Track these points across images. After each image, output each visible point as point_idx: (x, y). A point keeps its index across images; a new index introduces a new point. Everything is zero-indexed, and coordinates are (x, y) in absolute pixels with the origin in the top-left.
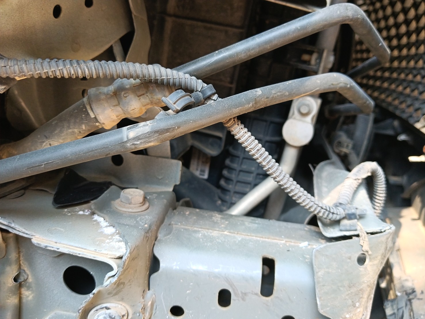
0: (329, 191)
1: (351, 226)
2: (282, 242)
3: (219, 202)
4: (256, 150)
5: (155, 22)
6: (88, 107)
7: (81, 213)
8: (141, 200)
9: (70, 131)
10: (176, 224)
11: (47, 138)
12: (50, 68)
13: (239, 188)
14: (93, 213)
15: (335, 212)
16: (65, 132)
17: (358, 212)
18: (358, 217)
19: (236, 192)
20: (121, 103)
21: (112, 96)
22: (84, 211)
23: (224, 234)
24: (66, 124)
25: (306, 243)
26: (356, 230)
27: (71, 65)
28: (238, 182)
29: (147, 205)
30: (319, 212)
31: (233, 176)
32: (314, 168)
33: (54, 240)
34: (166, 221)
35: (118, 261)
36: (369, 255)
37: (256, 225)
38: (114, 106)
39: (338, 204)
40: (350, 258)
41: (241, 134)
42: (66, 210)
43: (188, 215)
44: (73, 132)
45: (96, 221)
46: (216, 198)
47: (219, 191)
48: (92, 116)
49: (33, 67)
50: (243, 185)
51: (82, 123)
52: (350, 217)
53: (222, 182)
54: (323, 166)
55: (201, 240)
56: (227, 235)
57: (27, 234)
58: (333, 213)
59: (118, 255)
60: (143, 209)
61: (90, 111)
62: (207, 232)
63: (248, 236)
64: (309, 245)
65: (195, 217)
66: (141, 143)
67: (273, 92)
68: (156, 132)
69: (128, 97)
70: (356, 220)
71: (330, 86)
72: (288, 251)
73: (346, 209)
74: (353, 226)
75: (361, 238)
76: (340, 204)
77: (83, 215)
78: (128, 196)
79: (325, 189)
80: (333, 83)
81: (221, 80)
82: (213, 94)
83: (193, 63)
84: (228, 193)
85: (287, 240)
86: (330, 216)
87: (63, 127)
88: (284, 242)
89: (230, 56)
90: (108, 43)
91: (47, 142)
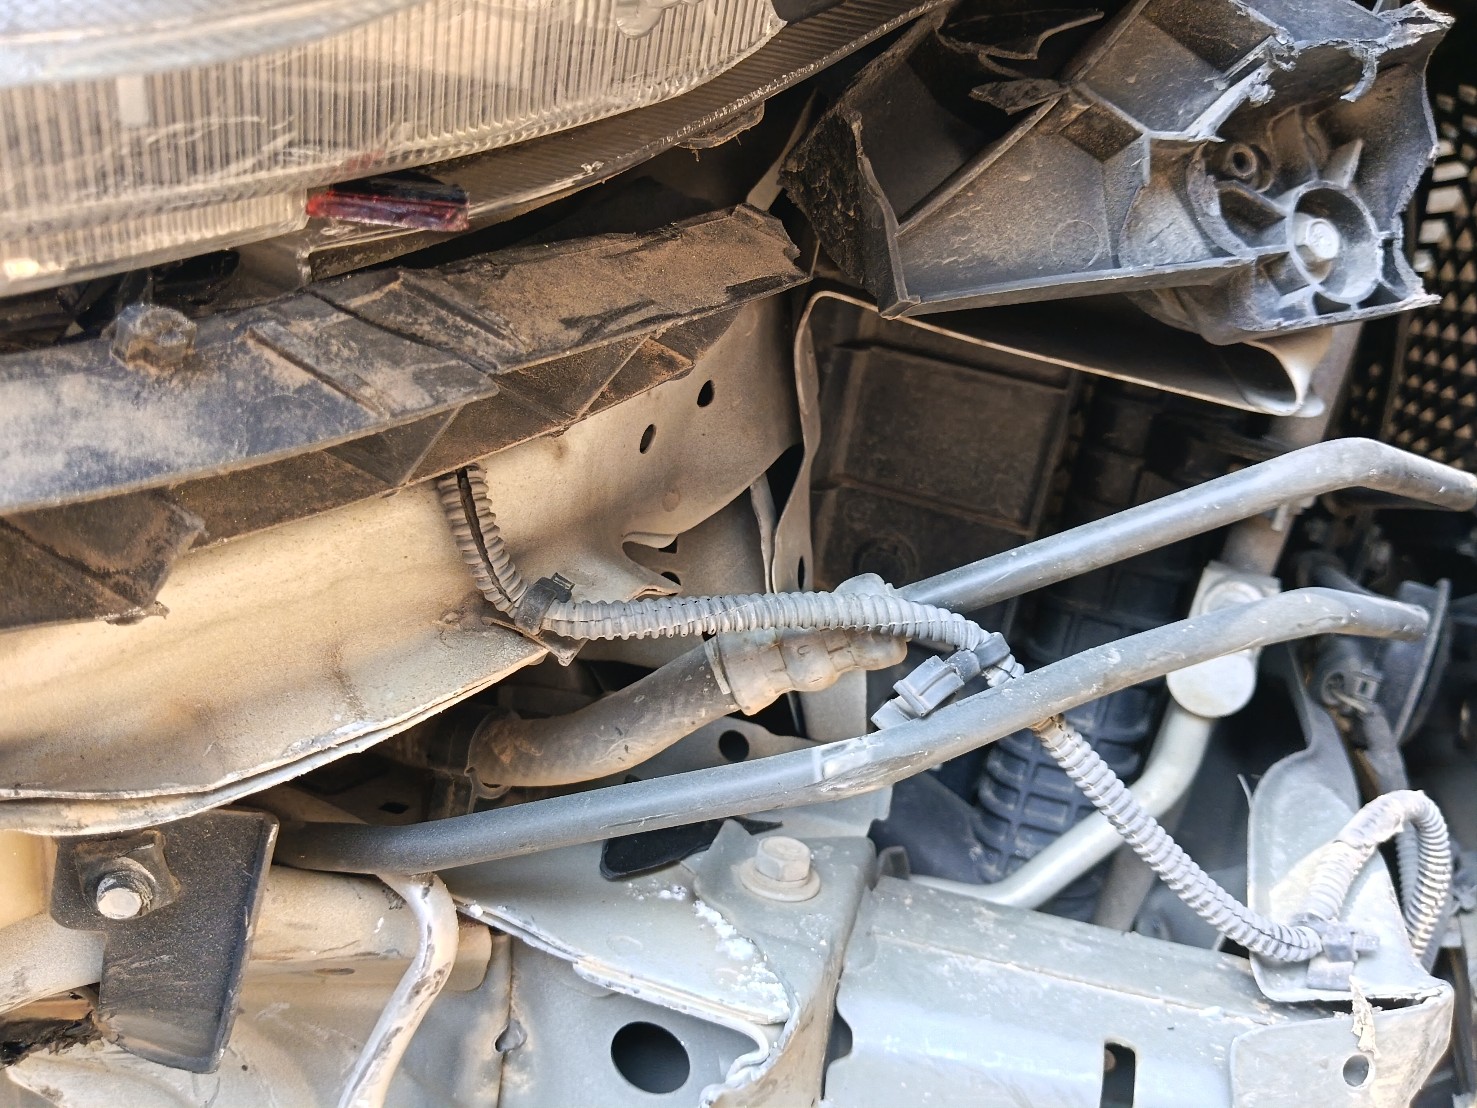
0: (1290, 863)
1: (1334, 977)
2: (1154, 1002)
3: (978, 850)
5: (829, 369)
6: (717, 671)
7: (665, 894)
8: (804, 869)
9: (674, 720)
10: (884, 934)
11: (621, 734)
12: (672, 623)
13: (1034, 814)
14: (693, 897)
15: (1296, 943)
16: (662, 723)
17: (1357, 944)
18: (1355, 956)
19: (1026, 826)
20: (790, 666)
21: (770, 649)
22: (669, 889)
23: (1005, 970)
24: (666, 707)
25: (1215, 1010)
26: (1348, 990)
27: (712, 612)
28: (1032, 795)
29: (816, 882)
30: (1254, 941)
31: (1019, 778)
32: (1253, 786)
33: (628, 969)
34: (858, 923)
35: (774, 1032)
36: (1377, 1061)
37: (1088, 949)
38: (775, 671)
39: (1306, 919)
40: (1325, 1065)
41: (1068, 748)
42: (630, 885)
43: (911, 907)
44: (680, 723)
45: (704, 920)
46: (970, 838)
47: (977, 816)
48: (725, 690)
49: (639, 623)
50: (1047, 804)
51: (701, 706)
52: (1335, 953)
53: (987, 793)
54: (1279, 776)
55: (950, 984)
56: (1012, 974)
57: (565, 951)
58: (1289, 945)
59: (773, 1015)
60: (810, 895)
61: (721, 681)
62: (964, 963)
63: (1068, 979)
64: (1224, 1015)
65: (928, 916)
66: (851, 786)
67: (1149, 655)
68: (882, 764)
69: (807, 656)
70: (1350, 964)
71: (1293, 629)
72: (1172, 1029)
73: (1325, 932)
74: (1340, 978)
75: (1356, 1018)
76: (1312, 917)
77: (672, 901)
78: (776, 860)
79: (1278, 856)
80: (1302, 622)
81: (995, 514)
82: (1004, 658)
83: (957, 577)
84: (1004, 825)
85: (1169, 998)
86: (1283, 950)
87: (659, 712)
88: (1160, 1002)
89: (1046, 565)
90: (742, 483)
91: (621, 742)
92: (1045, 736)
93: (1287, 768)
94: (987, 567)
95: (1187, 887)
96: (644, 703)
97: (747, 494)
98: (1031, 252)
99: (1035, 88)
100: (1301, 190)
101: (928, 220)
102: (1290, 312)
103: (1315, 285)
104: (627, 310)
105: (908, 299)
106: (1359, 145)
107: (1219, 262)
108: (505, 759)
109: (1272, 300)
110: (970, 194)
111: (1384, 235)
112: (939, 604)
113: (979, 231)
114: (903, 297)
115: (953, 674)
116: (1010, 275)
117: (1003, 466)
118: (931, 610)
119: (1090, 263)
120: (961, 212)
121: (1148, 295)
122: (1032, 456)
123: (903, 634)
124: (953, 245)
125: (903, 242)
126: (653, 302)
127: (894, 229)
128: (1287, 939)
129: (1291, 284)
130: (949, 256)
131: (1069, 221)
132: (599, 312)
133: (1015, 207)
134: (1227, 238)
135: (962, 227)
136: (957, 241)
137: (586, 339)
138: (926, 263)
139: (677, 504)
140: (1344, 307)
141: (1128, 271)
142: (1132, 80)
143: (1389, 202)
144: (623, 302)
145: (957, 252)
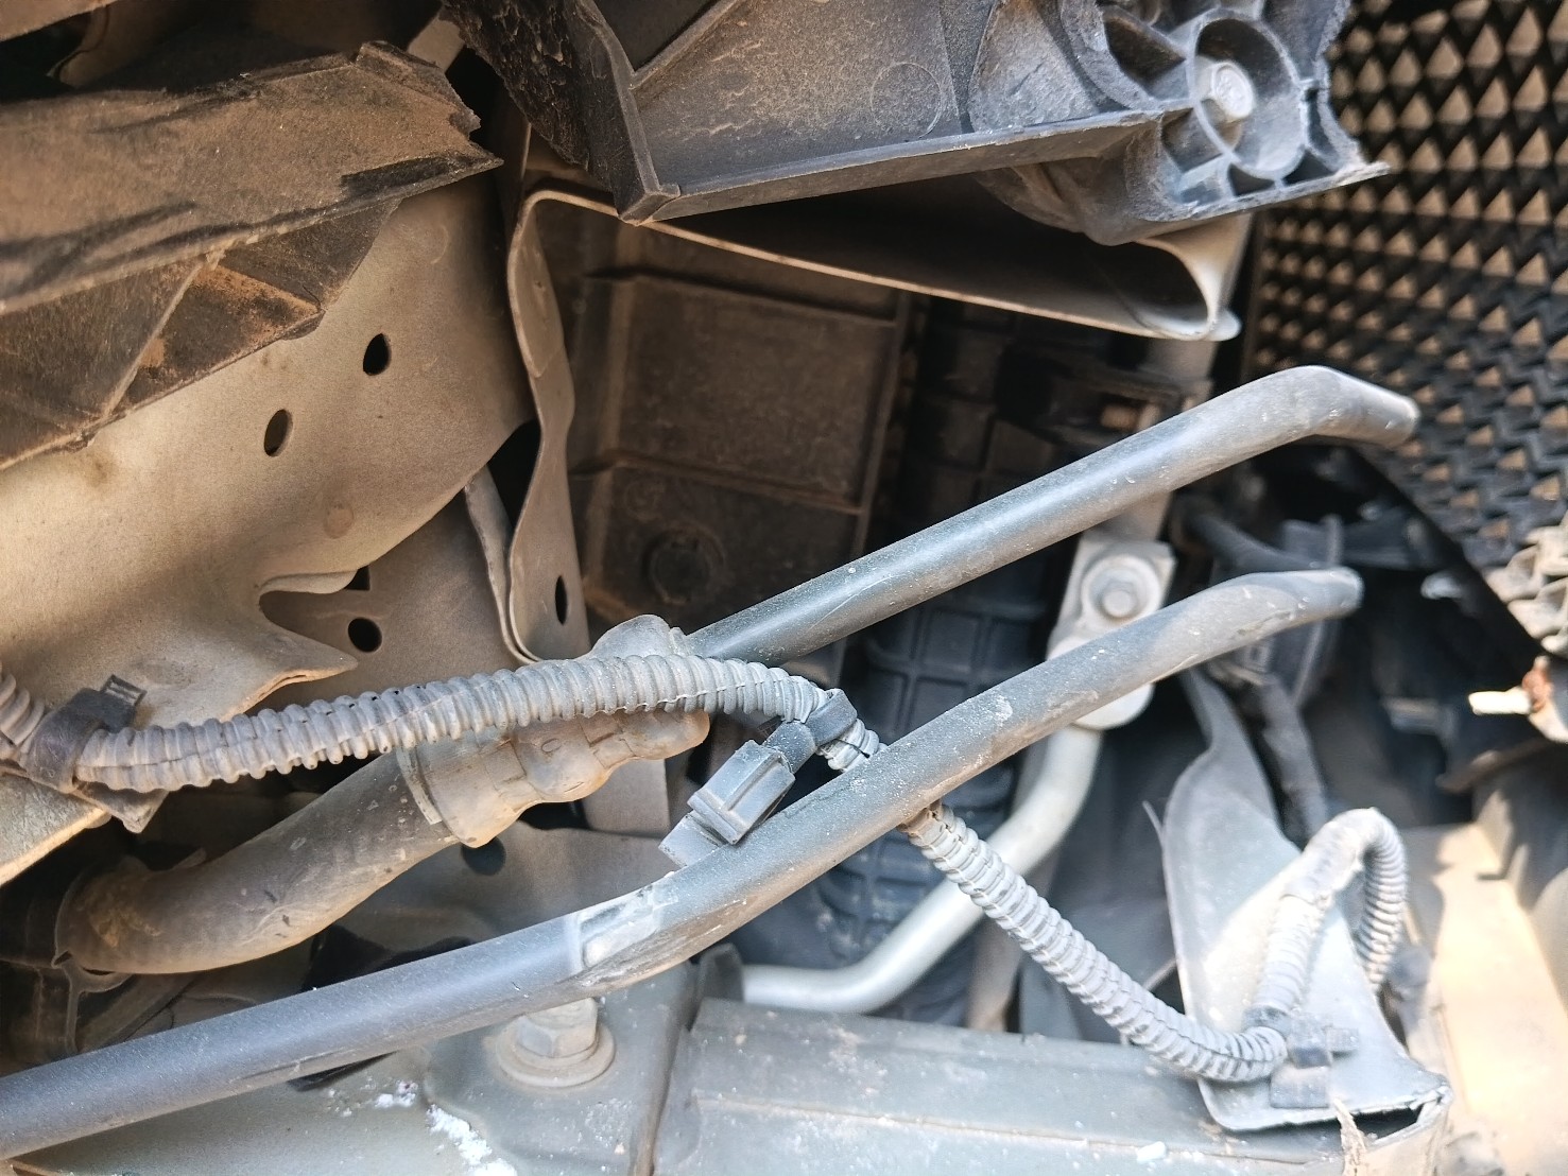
0: (1222, 918)
1: (1307, 1091)
2: (1075, 1146)
4: (995, 893)
6: (417, 792)
7: (385, 1100)
8: (588, 1035)
9: (355, 872)
10: (710, 1097)
11: (273, 899)
12: (310, 747)
14: (427, 1102)
15: (1259, 1057)
16: (337, 878)
17: (1329, 1044)
18: (1330, 1057)
20: (532, 773)
21: (499, 749)
22: (391, 1090)
23: (876, 1128)
24: (340, 855)
25: (1158, 1147)
26: (1326, 1107)
27: (380, 721)
29: (608, 1048)
30: (1208, 1065)
32: (1162, 813)
34: (672, 1090)
38: (510, 781)
41: (947, 844)
42: (332, 1093)
43: (745, 1047)
44: (365, 874)
45: (443, 1134)
46: (815, 902)
48: (432, 817)
49: (250, 755)
51: (398, 846)
52: (1304, 1058)
56: (887, 1132)
58: (1251, 1062)
61: (423, 805)
62: (820, 1126)
63: (960, 1128)
64: (1168, 1150)
65: (769, 1059)
66: (630, 972)
67: (1051, 701)
68: (679, 928)
69: (557, 753)
70: (1323, 1069)
71: (1233, 638)
73: (1291, 1032)
74: (1314, 1092)
75: (1347, 1158)
76: (1272, 1012)
77: (396, 1109)
78: (546, 1031)
79: (1204, 908)
80: (1244, 628)
81: (817, 490)
82: (849, 728)
83: (774, 611)
84: (857, 883)
85: (1094, 1137)
86: (1244, 1068)
87: (331, 862)
88: (1082, 1145)
89: (897, 583)
90: (448, 486)
91: (276, 912)
92: (915, 832)
93: (1194, 780)
94: (814, 593)
95: (1117, 1011)
96: (306, 850)
97: (459, 503)
98: (842, 114)
100: (1201, 21)
101: (681, 63)
102: (1201, 193)
103: (1228, 156)
104: (137, 221)
105: (660, 191)
107: (1112, 119)
108: (111, 939)
109: (1172, 179)
110: (742, 24)
111: (1307, 84)
112: (748, 656)
113: (761, 81)
114: (653, 188)
115: (777, 767)
116: (813, 149)
117: (823, 425)
118: (738, 667)
119: (930, 128)
120: (732, 53)
121: (1008, 177)
122: (856, 412)
123: (698, 708)
124: (723, 106)
125: (643, 99)
126: (192, 206)
127: (628, 80)
128: (1248, 1055)
129: (1198, 154)
130: (719, 122)
131: (894, 64)
132: (77, 225)
133: (812, 42)
134: (1121, 83)
135: (736, 75)
136: (730, 98)
137: (41, 278)
138: (684, 134)
139: (348, 525)
140: (1265, 184)
141: (984, 136)
143: (1310, 39)
144: (127, 207)
145: (730, 115)
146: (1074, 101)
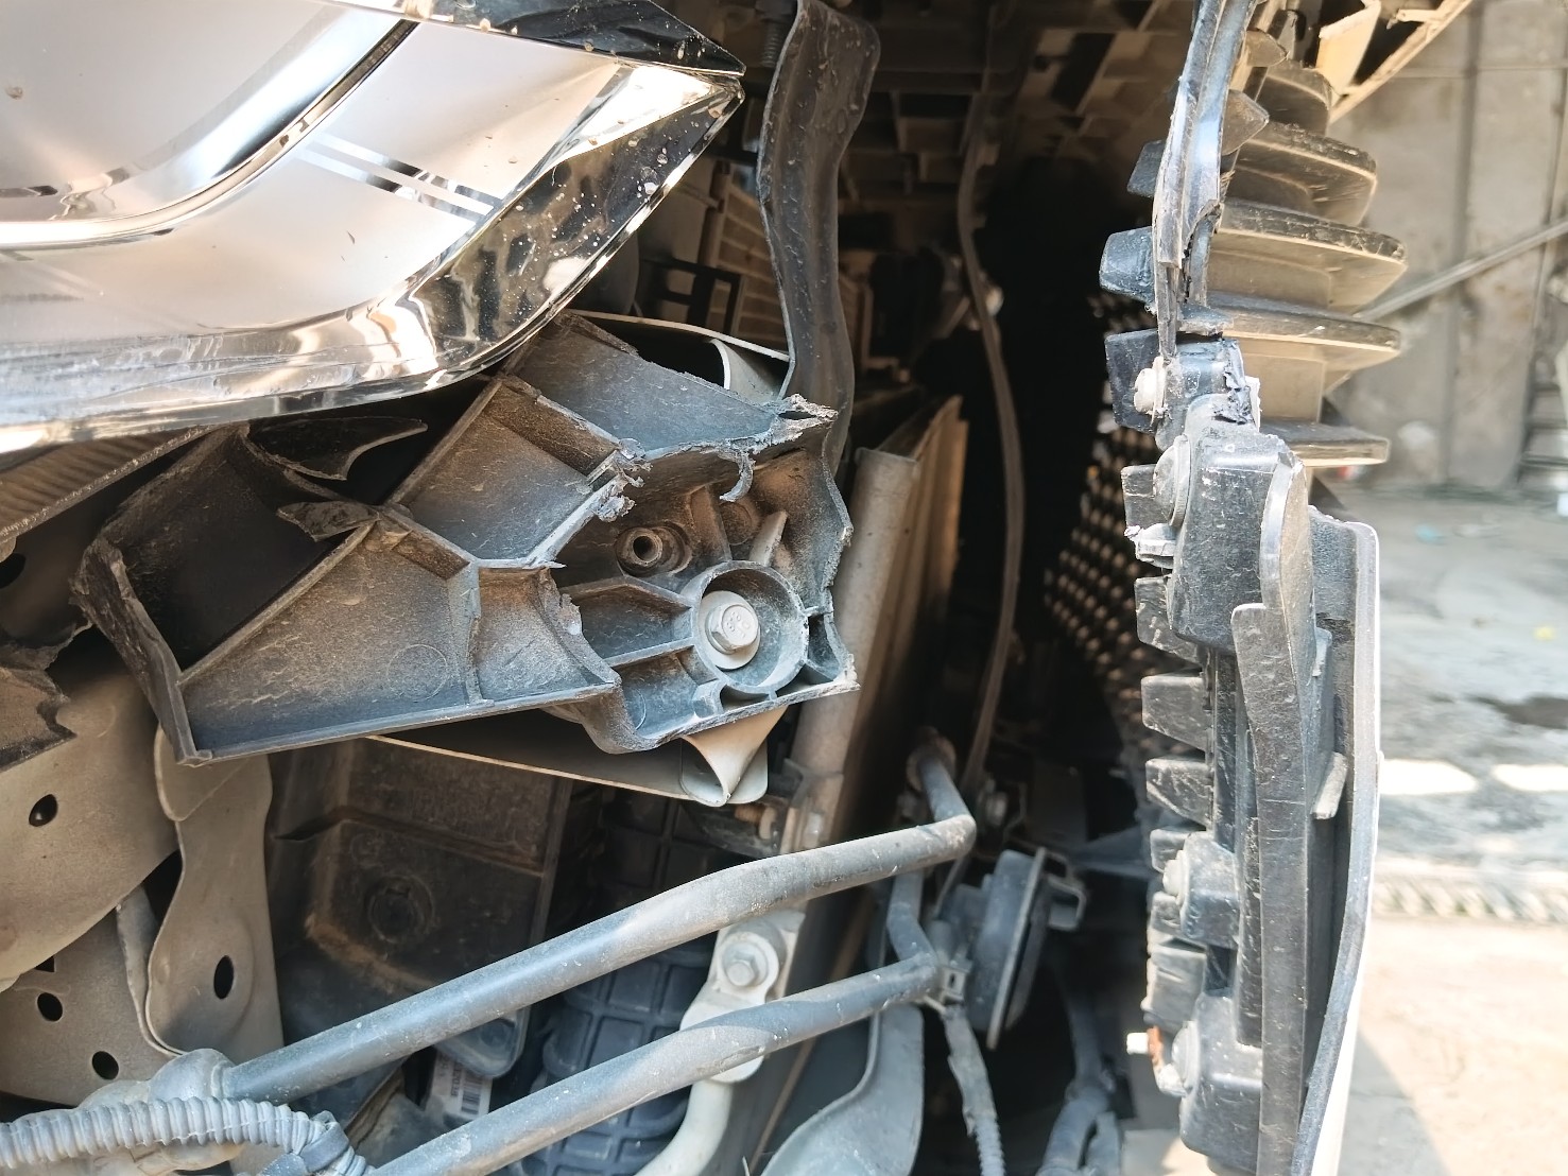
81: (511, 850)
82: (338, 1158)
90: (101, 907)
97: (111, 917)
98: (363, 685)
99: (343, 513)
100: (711, 574)
101: (233, 655)
102: (701, 707)
103: (724, 680)
105: (196, 755)
106: (783, 517)
109: (687, 691)
110: (285, 623)
111: (811, 611)
113: (297, 663)
114: (190, 753)
119: (436, 692)
120: (274, 644)
124: (265, 682)
125: (188, 691)
127: (174, 678)
130: (261, 694)
131: (409, 646)
133: (342, 633)
134: (592, 659)
135: (277, 660)
136: (270, 676)
138: (230, 704)
140: (759, 698)
142: (479, 489)
143: (816, 576)
145: (270, 689)
146: (559, 667)
